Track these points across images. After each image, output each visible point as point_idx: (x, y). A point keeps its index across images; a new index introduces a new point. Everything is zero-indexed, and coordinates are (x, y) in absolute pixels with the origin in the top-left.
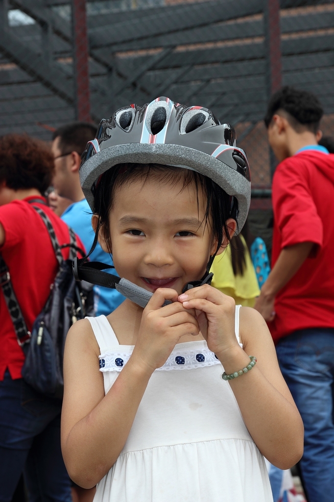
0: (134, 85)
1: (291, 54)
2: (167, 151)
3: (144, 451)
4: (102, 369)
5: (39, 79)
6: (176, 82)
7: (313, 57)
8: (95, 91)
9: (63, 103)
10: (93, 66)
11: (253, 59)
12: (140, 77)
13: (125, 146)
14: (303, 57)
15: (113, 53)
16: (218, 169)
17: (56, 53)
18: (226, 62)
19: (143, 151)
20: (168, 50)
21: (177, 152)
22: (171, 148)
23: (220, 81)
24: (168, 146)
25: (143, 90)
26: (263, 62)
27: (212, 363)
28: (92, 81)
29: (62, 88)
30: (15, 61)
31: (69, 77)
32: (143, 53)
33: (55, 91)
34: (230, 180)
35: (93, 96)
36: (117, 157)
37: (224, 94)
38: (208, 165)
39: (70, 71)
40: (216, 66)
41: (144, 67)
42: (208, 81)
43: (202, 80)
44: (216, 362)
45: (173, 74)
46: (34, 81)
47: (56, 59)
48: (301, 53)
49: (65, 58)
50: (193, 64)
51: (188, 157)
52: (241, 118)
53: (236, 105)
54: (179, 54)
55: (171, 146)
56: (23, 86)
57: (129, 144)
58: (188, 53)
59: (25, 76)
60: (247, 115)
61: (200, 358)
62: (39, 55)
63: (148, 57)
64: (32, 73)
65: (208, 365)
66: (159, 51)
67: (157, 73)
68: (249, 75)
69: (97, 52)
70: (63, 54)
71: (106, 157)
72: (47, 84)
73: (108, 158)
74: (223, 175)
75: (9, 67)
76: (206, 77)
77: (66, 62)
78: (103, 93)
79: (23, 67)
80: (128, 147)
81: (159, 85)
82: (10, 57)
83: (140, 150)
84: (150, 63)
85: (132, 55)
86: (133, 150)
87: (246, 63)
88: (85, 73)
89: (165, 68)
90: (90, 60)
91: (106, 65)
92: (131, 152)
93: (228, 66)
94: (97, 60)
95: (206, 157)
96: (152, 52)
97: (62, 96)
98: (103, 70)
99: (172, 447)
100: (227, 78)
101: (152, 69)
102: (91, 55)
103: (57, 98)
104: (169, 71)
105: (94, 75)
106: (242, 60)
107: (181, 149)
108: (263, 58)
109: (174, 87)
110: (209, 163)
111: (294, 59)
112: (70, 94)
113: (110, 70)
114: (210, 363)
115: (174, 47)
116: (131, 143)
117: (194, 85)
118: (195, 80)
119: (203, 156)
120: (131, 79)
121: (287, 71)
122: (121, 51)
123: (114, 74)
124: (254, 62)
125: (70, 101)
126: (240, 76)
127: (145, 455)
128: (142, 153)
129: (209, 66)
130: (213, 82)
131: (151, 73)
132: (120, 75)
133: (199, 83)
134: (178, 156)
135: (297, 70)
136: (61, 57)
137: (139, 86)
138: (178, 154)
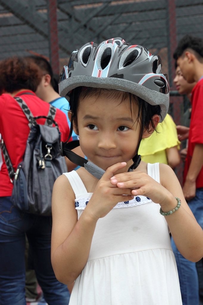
0: (85, 26)
1: (181, 6)
2: (109, 82)
3: (105, 258)
4: (77, 208)
5: (27, 23)
6: (111, 24)
7: (195, 8)
8: (61, 30)
9: (41, 37)
10: (60, 15)
11: (158, 9)
12: (89, 21)
13: (83, 77)
14: (189, 8)
15: (72, 7)
16: (143, 92)
17: (37, 6)
18: (142, 11)
19: (93, 82)
20: (106, 4)
21: (115, 83)
22: (111, 80)
23: (138, 23)
24: (109, 79)
25: (91, 29)
26: (164, 11)
27: (145, 202)
28: (59, 24)
29: (41, 28)
30: (12, 12)
31: (45, 22)
32: (90, 6)
33: (37, 30)
34: (151, 97)
35: (60, 33)
36: (78, 83)
37: (140, 31)
38: (136, 90)
39: (46, 17)
40: (136, 14)
41: (91, 15)
42: (131, 23)
43: (127, 23)
44: (147, 201)
45: (109, 19)
46: (24, 24)
47: (37, 10)
48: (188, 6)
49: (42, 9)
50: (122, 13)
51: (122, 85)
52: (151, 46)
53: (148, 38)
54: (112, 7)
55: (111, 79)
56: (17, 27)
57: (85, 76)
58: (118, 6)
59: (18, 21)
60: (155, 44)
61: (138, 199)
62: (27, 8)
63: (93, 9)
64: (22, 19)
65: (143, 203)
66: (100, 5)
67: (99, 18)
68: (155, 20)
69: (62, 6)
70: (41, 7)
71: (71, 82)
72: (32, 26)
73: (73, 83)
74: (146, 95)
75: (9, 15)
76: (129, 21)
77: (43, 12)
78: (66, 31)
79: (17, 15)
80: (85, 78)
81: (101, 26)
82: (8, 9)
83: (92, 81)
84: (95, 12)
85: (83, 7)
86: (88, 80)
87: (153, 12)
88: (55, 19)
89: (104, 15)
90: (58, 10)
91: (68, 14)
92: (86, 81)
93: (143, 14)
94: (62, 11)
95: (135, 85)
96: (96, 6)
97: (41, 33)
98: (66, 17)
99: (122, 255)
100: (142, 21)
101: (96, 16)
102: (59, 8)
103: (38, 35)
104: (107, 17)
105: (60, 20)
106: (152, 10)
107: (118, 81)
108: (164, 9)
109: (110, 27)
110: (137, 89)
111: (183, 9)
112: (46, 32)
113: (70, 17)
114: (144, 202)
115: (110, 2)
116: (86, 76)
117: (122, 26)
118: (123, 23)
119: (133, 84)
120: (83, 23)
121: (179, 17)
122: (77, 5)
123: (73, 20)
124: (159, 12)
125: (46, 36)
126: (150, 20)
127: (105, 260)
128: (93, 83)
129: (131, 14)
130: (134, 24)
131: (95, 19)
132: (77, 20)
133: (125, 25)
134: (116, 85)
135: (185, 16)
136: (40, 9)
137: (88, 27)
138: (116, 84)
